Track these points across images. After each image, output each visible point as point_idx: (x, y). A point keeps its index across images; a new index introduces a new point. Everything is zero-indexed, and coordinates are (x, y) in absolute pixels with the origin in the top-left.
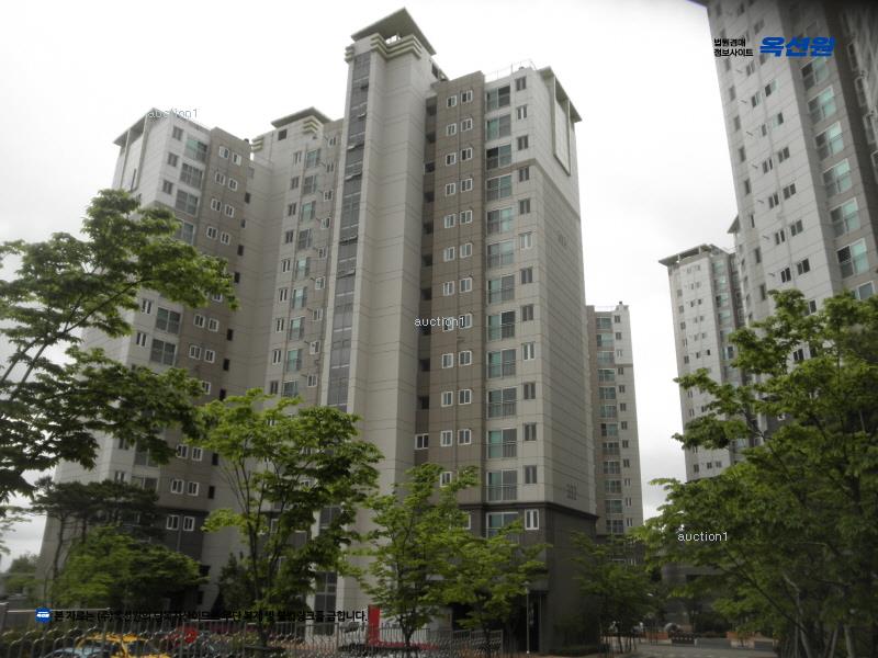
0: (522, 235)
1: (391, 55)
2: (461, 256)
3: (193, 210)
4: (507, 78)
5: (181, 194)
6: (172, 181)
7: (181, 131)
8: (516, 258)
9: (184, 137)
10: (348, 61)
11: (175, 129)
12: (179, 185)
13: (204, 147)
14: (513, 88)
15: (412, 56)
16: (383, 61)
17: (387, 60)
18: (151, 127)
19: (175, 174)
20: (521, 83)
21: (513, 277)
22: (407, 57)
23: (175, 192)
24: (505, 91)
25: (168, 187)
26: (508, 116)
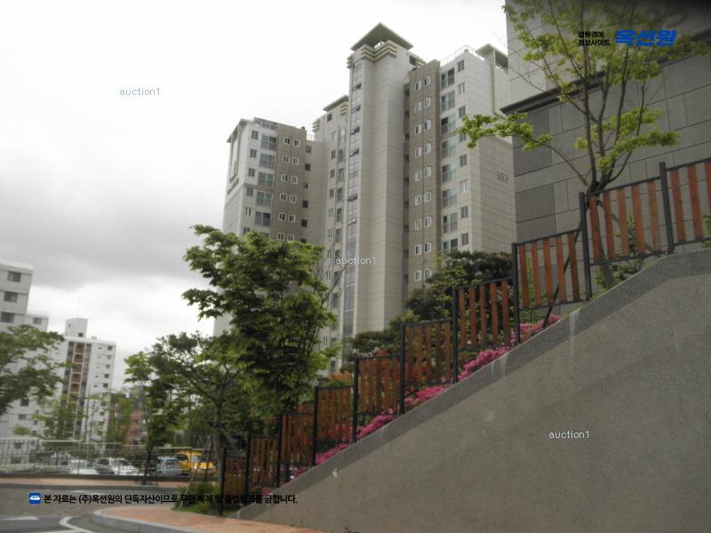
0: (461, 182)
1: (377, 58)
2: (425, 201)
3: (270, 183)
4: (452, 62)
5: (261, 175)
6: (254, 167)
7: (257, 133)
8: (459, 199)
9: (260, 137)
10: (349, 67)
11: (253, 132)
12: (259, 169)
13: (274, 139)
14: (456, 70)
15: (389, 57)
16: (371, 63)
17: (374, 62)
18: (241, 132)
19: (255, 163)
20: (461, 65)
21: (456, 213)
22: (385, 59)
23: (257, 174)
24: (451, 72)
25: (251, 172)
26: (454, 92)
